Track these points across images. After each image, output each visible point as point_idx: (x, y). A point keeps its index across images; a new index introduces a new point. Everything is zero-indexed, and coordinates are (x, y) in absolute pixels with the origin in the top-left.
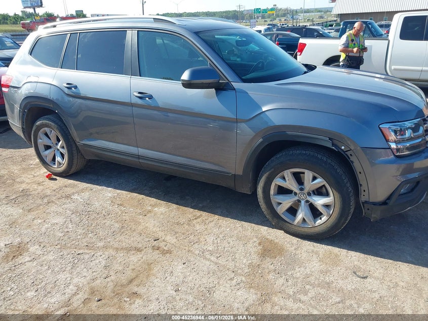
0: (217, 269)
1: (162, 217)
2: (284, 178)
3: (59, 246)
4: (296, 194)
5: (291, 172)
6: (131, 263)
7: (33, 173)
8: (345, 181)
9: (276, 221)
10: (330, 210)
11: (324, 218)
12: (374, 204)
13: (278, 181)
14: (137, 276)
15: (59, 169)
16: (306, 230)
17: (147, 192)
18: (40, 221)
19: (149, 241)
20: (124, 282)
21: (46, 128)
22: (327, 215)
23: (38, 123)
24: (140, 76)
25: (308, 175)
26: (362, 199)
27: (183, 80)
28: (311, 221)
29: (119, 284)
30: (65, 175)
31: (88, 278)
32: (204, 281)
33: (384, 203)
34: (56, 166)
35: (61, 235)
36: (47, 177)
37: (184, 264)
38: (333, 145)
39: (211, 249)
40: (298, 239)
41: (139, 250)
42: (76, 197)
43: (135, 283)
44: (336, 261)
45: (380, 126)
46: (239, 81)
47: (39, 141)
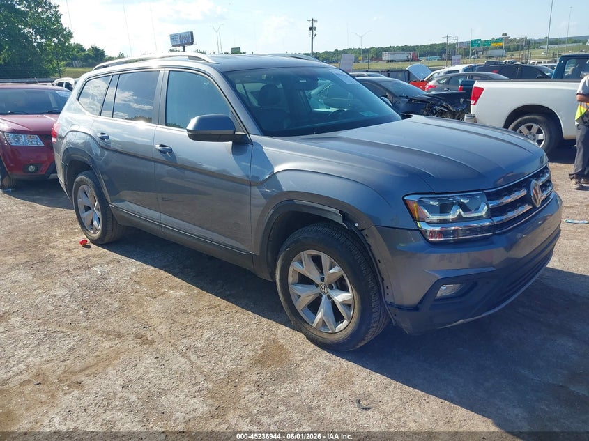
0: (188, 370)
1: (173, 301)
2: (301, 263)
3: (41, 321)
4: (317, 285)
5: (308, 255)
6: (101, 349)
7: (71, 238)
8: (364, 272)
9: (295, 320)
10: (350, 311)
11: (345, 322)
12: (401, 308)
13: (295, 266)
14: (96, 364)
15: (95, 235)
16: (326, 336)
17: (177, 271)
18: (40, 291)
19: (137, 327)
20: (78, 368)
21: (84, 186)
22: (348, 319)
23: (78, 179)
24: (166, 125)
25: (326, 260)
26: (387, 300)
27: (188, 131)
28: (330, 324)
29: (70, 370)
30: (99, 242)
31: (43, 359)
32: (164, 380)
33: (415, 308)
34: (93, 232)
35: (51, 308)
36: (81, 243)
37: (156, 358)
38: (344, 220)
39: (199, 345)
40: (316, 347)
41: (119, 335)
42: (95, 269)
43: (87, 372)
44: (344, 381)
45: (405, 198)
46: (258, 132)
47: (79, 200)
